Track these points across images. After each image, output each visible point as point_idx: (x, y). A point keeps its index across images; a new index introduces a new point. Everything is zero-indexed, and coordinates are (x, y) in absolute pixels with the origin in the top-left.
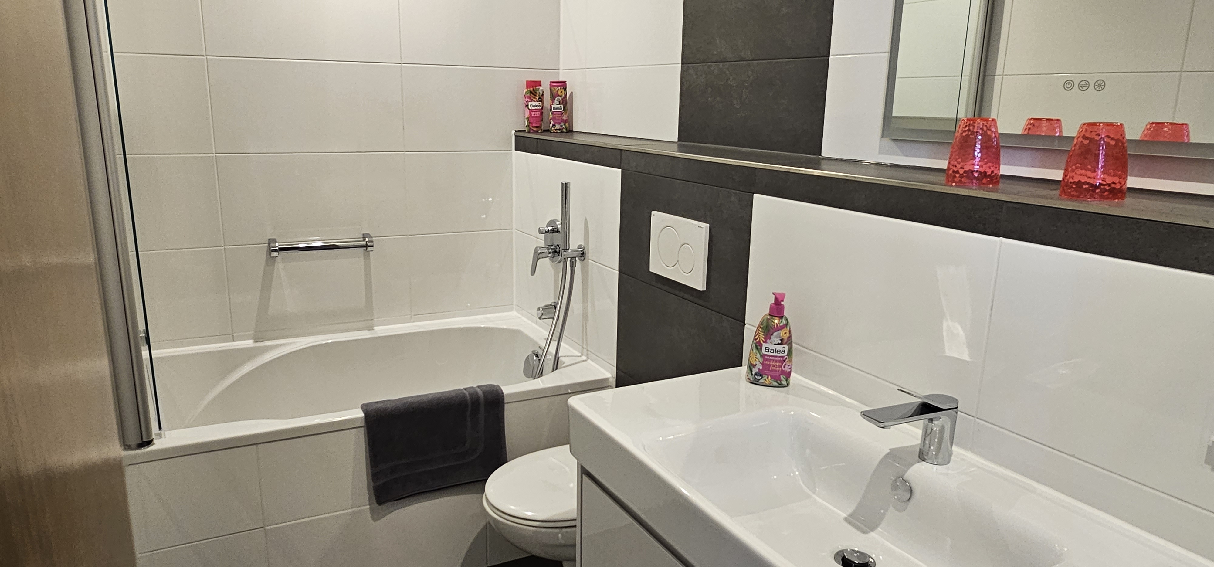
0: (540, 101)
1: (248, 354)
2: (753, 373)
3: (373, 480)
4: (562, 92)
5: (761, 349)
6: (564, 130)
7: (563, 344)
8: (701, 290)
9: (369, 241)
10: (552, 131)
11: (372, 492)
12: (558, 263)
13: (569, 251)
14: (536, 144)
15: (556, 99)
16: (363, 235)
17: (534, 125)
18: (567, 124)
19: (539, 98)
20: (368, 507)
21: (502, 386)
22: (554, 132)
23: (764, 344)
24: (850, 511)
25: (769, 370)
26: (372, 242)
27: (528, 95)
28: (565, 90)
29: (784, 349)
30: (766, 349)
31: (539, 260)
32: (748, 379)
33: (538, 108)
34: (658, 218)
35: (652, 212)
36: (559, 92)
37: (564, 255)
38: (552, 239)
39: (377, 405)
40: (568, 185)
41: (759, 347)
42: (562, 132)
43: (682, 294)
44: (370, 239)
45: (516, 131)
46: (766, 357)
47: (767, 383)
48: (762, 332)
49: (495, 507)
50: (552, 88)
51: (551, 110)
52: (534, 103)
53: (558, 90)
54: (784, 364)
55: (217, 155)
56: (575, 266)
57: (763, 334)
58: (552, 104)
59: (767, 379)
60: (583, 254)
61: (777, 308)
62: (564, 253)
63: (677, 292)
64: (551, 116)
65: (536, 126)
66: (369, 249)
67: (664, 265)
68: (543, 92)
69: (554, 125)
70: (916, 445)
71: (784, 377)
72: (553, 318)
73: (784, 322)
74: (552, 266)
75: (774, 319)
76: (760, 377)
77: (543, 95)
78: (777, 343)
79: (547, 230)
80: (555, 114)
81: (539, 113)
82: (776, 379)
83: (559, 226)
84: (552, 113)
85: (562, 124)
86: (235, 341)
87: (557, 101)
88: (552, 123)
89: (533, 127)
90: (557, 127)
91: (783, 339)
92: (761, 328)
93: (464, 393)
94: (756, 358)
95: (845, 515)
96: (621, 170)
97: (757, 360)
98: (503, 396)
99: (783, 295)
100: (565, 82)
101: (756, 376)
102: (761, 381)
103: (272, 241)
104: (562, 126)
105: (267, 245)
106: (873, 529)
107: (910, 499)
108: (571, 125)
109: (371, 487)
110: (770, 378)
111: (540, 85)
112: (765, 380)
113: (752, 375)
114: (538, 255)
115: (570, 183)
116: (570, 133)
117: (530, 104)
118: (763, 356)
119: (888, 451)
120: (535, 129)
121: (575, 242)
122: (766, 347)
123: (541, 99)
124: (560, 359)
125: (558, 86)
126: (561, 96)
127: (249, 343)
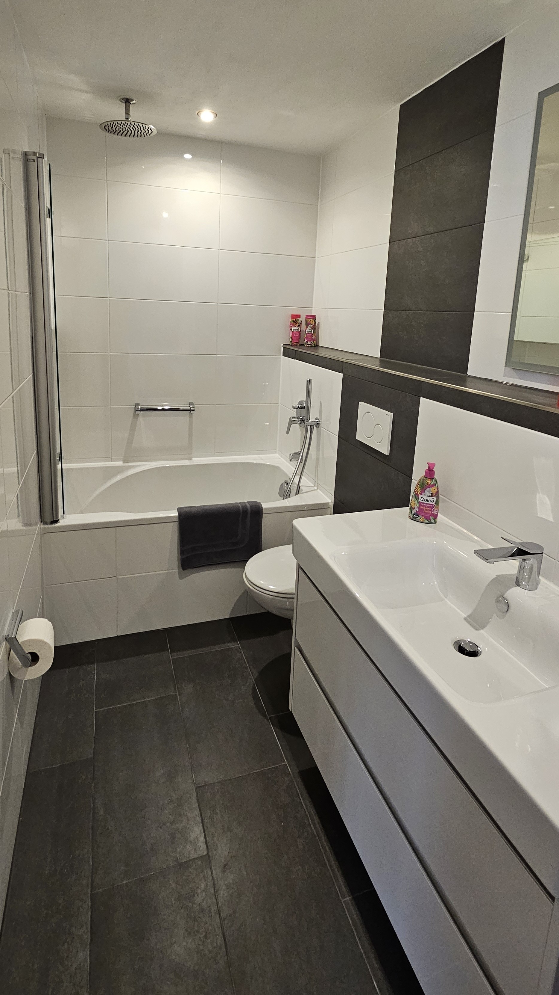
0: (299, 327)
1: (118, 470)
2: (413, 513)
3: (181, 555)
4: (312, 322)
5: (418, 498)
6: (313, 345)
7: (303, 478)
8: (386, 454)
9: (192, 407)
10: (306, 345)
11: (180, 561)
12: (303, 427)
13: (310, 421)
14: (294, 353)
15: (309, 326)
16: (189, 403)
17: (295, 341)
18: (315, 341)
19: (299, 325)
20: (177, 570)
21: (262, 503)
22: (307, 346)
23: (420, 495)
24: (469, 613)
25: (423, 512)
26: (194, 407)
27: (292, 323)
28: (315, 321)
29: (433, 499)
30: (421, 499)
31: (292, 425)
32: (410, 516)
33: (298, 331)
34: (363, 406)
35: (359, 402)
36: (311, 322)
37: (306, 424)
38: (301, 412)
39: (186, 509)
40: (311, 381)
41: (417, 497)
42: (311, 346)
43: (375, 455)
44: (193, 406)
45: (284, 344)
46: (421, 504)
47: (421, 520)
48: (419, 487)
49: (249, 580)
50: (307, 320)
51: (305, 332)
52: (295, 328)
53: (311, 321)
54: (433, 509)
55: (111, 354)
56: (313, 431)
57: (420, 488)
58: (307, 329)
59: (421, 518)
60: (318, 424)
61: (430, 473)
62: (306, 422)
63: (372, 454)
64: (305, 336)
65: (296, 342)
66: (192, 412)
67: (365, 436)
68: (301, 321)
69: (307, 342)
70: (513, 575)
71: (433, 518)
72: (298, 461)
73: (434, 482)
74: (300, 428)
75: (427, 480)
76: (417, 516)
77: (301, 323)
78: (429, 495)
79: (298, 407)
80: (308, 335)
81: (298, 334)
82: (427, 518)
83: (305, 405)
84: (306, 334)
85: (312, 341)
86: (113, 462)
87: (310, 327)
88: (306, 340)
89: (294, 342)
90: (309, 343)
91: (433, 493)
92: (418, 485)
93: (239, 506)
94: (415, 503)
95: (465, 616)
96: (342, 374)
97: (415, 505)
98: (262, 509)
99: (434, 465)
100: (314, 316)
101: (414, 516)
102: (417, 519)
103: (138, 404)
104: (311, 343)
105: (134, 406)
106: (483, 628)
107: (507, 611)
108: (317, 342)
109: (180, 559)
110: (423, 517)
111: (300, 318)
112: (420, 518)
113: (412, 514)
114: (291, 422)
115: (312, 379)
116: (316, 347)
117: (293, 328)
118: (419, 503)
119: (495, 576)
120: (295, 344)
121: (313, 416)
122: (421, 498)
123: (300, 326)
124: (301, 487)
125: (310, 318)
126: (312, 325)
127: (120, 463)
